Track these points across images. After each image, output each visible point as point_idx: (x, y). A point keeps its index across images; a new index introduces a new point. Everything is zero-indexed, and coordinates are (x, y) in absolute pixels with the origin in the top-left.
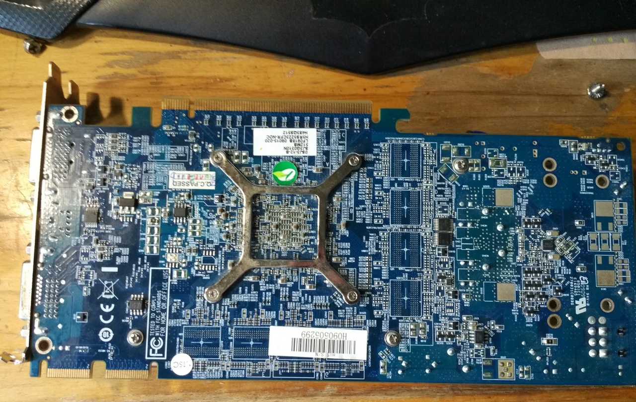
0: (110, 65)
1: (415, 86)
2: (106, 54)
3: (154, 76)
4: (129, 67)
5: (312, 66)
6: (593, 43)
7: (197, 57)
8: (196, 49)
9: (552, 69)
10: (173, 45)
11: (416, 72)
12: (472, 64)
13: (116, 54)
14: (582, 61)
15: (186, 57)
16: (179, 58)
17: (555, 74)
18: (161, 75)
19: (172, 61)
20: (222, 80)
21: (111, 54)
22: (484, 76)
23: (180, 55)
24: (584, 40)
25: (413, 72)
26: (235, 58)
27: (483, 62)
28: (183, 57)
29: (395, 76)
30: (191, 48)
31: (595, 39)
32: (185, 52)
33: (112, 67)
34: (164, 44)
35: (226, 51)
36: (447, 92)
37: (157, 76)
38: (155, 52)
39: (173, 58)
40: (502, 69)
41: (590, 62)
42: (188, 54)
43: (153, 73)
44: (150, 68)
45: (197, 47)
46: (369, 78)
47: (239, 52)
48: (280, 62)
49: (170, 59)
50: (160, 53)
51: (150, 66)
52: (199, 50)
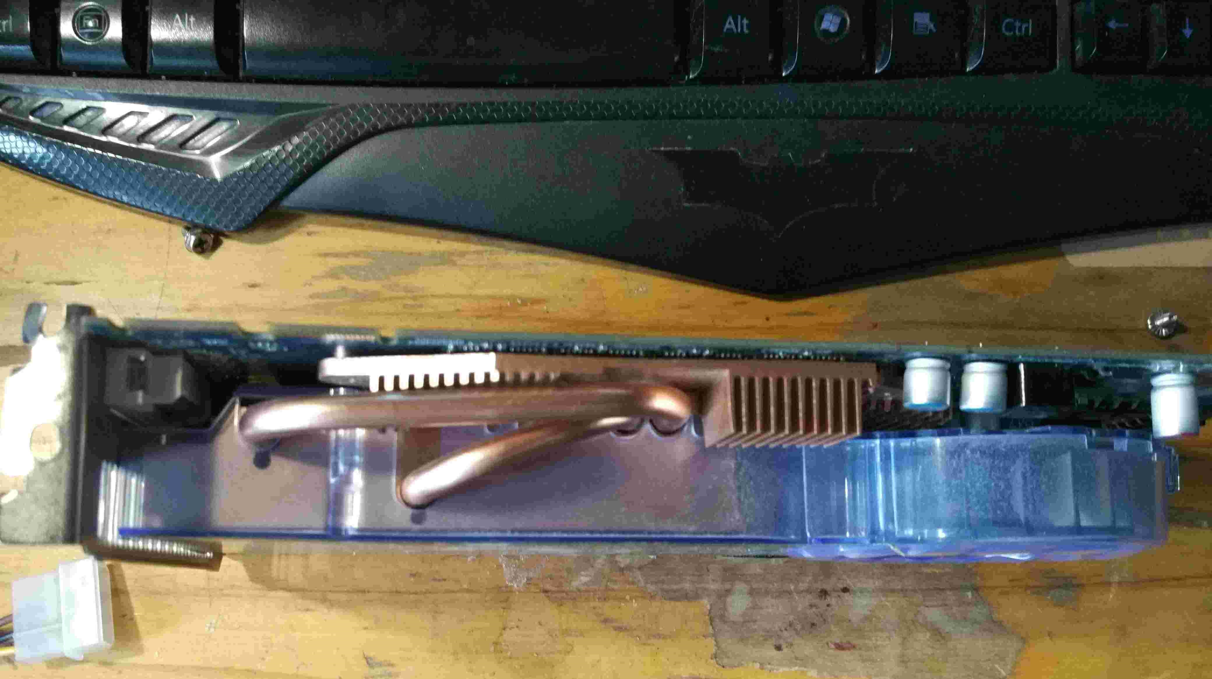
0: (333, 274)
1: (854, 313)
2: (326, 255)
3: (409, 295)
4: (366, 279)
6: (1157, 240)
7: (483, 262)
8: (480, 248)
9: (1087, 285)
10: (442, 242)
12: (950, 276)
13: (346, 255)
14: (1137, 269)
15: (464, 262)
16: (454, 264)
17: (1092, 293)
18: (421, 293)
19: (441, 269)
20: (526, 301)
21: (336, 255)
22: (972, 296)
23: (455, 258)
27: (969, 272)
28: (459, 263)
30: (472, 247)
31: (1160, 234)
32: (462, 254)
33: (338, 278)
34: (427, 239)
36: (908, 323)
37: (415, 294)
38: (411, 254)
39: (443, 263)
40: (1002, 284)
41: (1148, 273)
42: (467, 257)
43: (406, 289)
44: (403, 280)
45: (483, 245)
46: (776, 300)
48: (624, 272)
49: (437, 264)
50: (420, 254)
51: (402, 277)
52: (486, 251)
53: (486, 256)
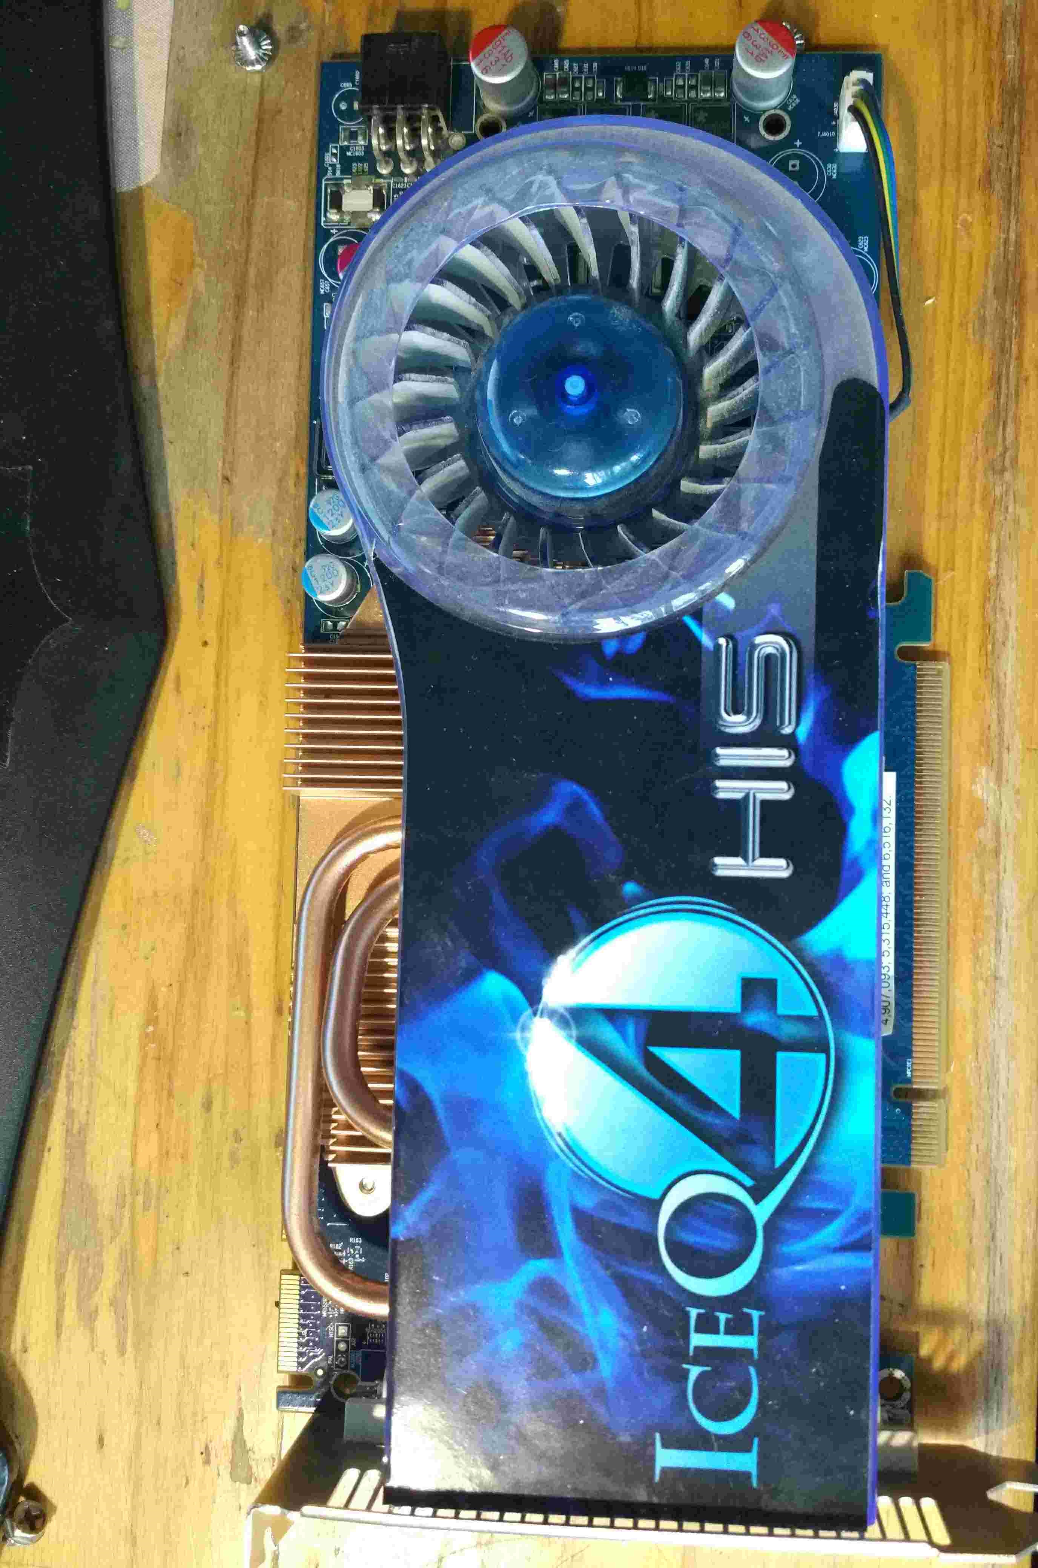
0: (90, 1317)
1: (205, 513)
2: (59, 1325)
3: (129, 1199)
4: (100, 1267)
5: (133, 779)
6: (128, 47)
7: (85, 1082)
8: (63, 1083)
9: (188, 157)
10: (48, 1144)
11: (168, 506)
12: (158, 362)
13: (61, 1296)
14: (171, 80)
15: (83, 1110)
16: (84, 1128)
17: (201, 150)
18: (127, 1184)
19: (92, 1149)
20: (151, 1020)
21: (60, 1310)
22: (192, 334)
23: (76, 1126)
24: (117, 69)
25: (169, 515)
26: (95, 982)
27: (155, 332)
28: (83, 1121)
29: (174, 563)
30: (61, 1097)
31: (117, 42)
32: (70, 1113)
33: (96, 1310)
34: (43, 1169)
35: (73, 1003)
36: (227, 431)
37: (127, 1192)
38: (65, 1195)
39: (83, 1144)
40: (178, 284)
41: (177, 61)
42: (75, 1106)
43: (120, 1205)
44: (106, 1209)
45: (57, 1082)
46: (177, 629)
47: (81, 970)
48: (116, 862)
49: (84, 1154)
50: (66, 1181)
51: (99, 1212)
52: (68, 1076)
53: (74, 1078)
